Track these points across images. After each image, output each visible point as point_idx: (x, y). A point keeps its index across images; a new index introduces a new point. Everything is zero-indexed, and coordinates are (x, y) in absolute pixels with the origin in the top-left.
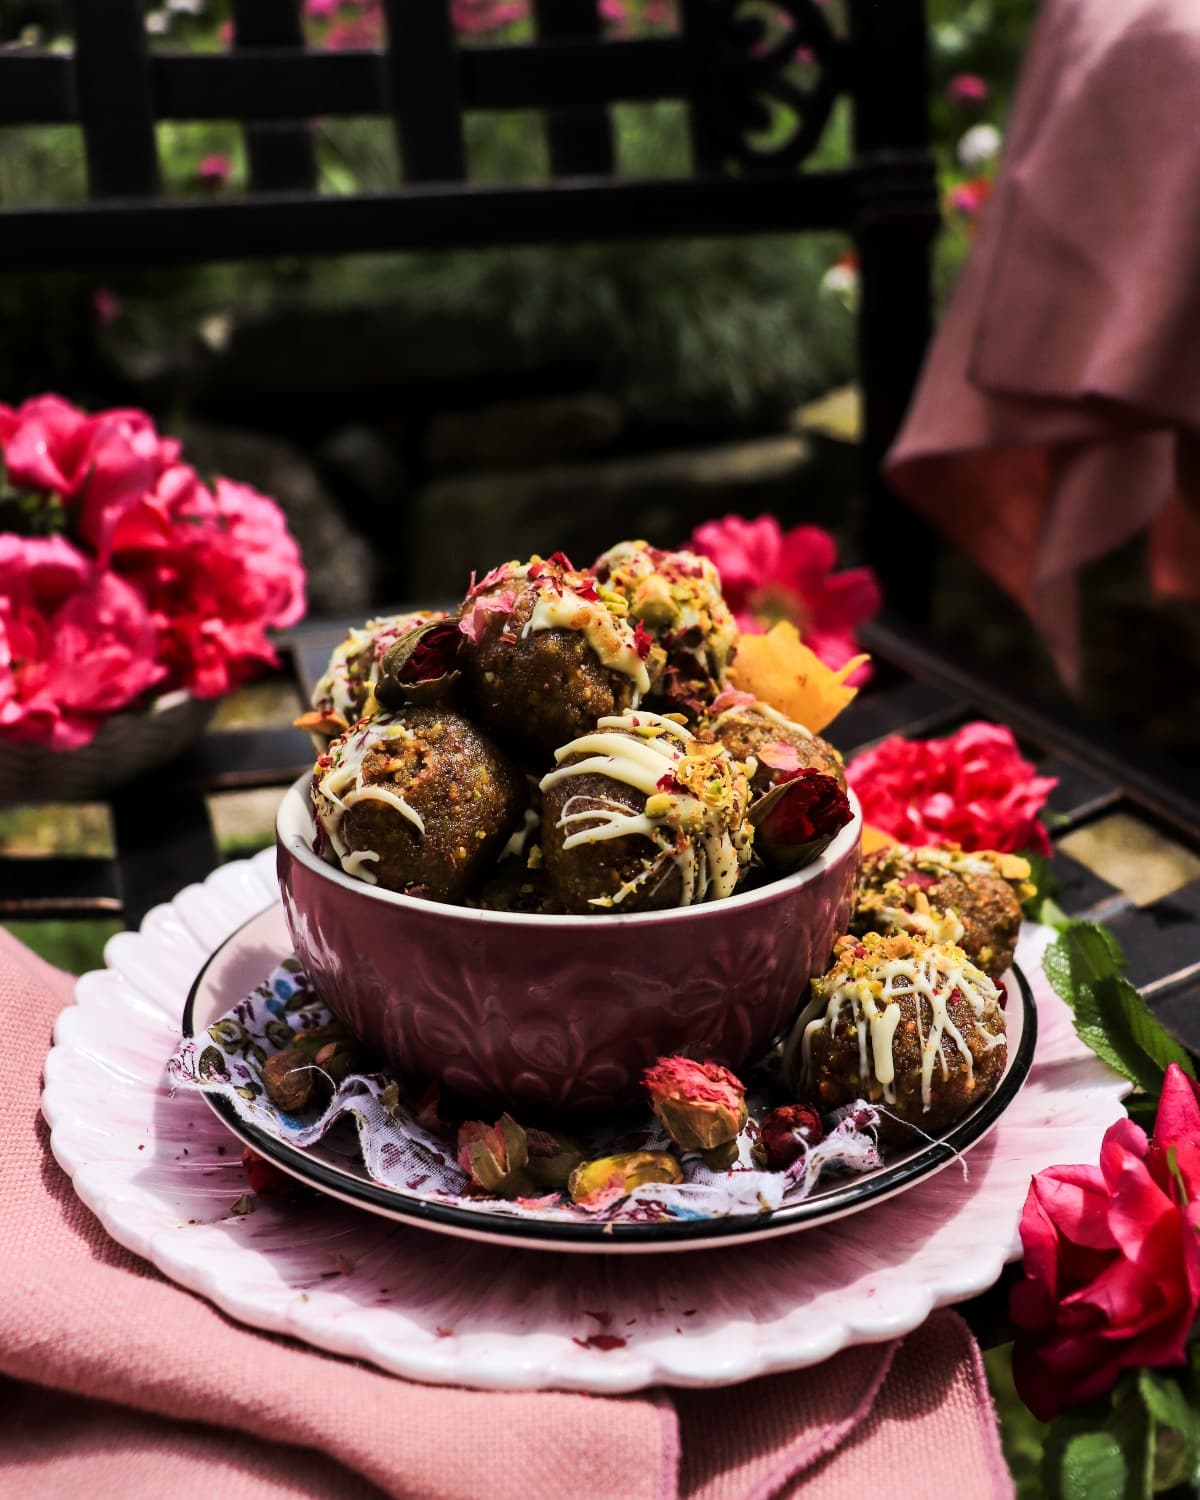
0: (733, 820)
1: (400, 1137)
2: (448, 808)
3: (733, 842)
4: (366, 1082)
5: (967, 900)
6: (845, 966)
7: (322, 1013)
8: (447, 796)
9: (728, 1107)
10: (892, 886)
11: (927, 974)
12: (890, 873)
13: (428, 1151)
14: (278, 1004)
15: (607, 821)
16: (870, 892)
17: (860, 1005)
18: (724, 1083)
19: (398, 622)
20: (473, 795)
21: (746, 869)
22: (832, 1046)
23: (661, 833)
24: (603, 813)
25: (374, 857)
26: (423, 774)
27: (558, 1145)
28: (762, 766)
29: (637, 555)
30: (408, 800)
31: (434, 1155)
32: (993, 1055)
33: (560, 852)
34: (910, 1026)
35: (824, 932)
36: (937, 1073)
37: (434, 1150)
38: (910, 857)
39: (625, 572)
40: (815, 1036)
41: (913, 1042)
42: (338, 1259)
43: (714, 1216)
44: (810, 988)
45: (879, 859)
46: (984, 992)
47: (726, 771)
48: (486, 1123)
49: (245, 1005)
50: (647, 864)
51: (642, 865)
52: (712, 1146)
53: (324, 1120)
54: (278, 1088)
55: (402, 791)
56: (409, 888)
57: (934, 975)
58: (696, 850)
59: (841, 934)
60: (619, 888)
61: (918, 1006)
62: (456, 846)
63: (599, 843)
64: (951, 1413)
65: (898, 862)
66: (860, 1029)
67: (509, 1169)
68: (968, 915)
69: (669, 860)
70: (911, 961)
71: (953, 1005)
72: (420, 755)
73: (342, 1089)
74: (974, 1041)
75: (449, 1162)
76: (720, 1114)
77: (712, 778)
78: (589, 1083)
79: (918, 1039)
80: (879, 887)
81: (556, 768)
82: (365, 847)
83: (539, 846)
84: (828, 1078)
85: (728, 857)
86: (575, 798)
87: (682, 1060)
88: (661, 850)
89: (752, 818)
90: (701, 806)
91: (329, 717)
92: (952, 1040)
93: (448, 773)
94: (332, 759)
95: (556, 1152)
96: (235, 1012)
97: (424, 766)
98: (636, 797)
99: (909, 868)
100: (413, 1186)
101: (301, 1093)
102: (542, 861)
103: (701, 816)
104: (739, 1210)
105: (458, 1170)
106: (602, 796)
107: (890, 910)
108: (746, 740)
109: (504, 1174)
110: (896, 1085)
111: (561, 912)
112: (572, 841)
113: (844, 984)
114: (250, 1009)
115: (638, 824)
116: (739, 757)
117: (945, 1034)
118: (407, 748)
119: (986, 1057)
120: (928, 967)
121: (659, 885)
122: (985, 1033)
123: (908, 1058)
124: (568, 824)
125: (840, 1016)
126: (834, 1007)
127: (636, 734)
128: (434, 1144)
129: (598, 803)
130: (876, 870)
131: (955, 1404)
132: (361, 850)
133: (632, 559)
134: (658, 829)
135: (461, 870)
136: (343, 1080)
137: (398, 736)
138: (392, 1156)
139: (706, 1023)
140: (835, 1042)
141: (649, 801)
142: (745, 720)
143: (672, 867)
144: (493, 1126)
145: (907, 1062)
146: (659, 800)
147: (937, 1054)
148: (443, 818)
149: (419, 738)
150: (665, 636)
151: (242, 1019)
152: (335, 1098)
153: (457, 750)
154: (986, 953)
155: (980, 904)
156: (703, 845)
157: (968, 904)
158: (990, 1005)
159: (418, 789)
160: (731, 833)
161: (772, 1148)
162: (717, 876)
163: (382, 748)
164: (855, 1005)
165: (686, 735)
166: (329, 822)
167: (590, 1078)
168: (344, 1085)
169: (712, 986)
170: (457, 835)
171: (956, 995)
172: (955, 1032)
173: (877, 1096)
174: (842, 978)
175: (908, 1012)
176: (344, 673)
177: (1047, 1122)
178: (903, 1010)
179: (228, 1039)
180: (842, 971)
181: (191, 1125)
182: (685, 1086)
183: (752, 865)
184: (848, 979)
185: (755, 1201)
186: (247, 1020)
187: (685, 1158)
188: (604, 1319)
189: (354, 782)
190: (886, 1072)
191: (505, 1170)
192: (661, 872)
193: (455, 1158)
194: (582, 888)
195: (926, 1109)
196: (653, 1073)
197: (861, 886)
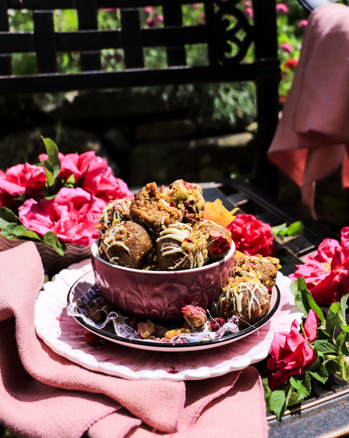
0: (202, 249)
1: (124, 326)
2: (135, 246)
3: (202, 254)
4: (115, 313)
5: (263, 269)
6: (230, 284)
7: (101, 299)
8: (135, 244)
9: (202, 317)
10: (244, 265)
11: (250, 286)
12: (243, 263)
13: (130, 330)
14: (90, 297)
15: (172, 249)
16: (239, 267)
17: (234, 293)
18: (201, 311)
19: (120, 201)
20: (141, 244)
21: (206, 261)
22: (227, 304)
23: (185, 252)
24: (171, 247)
25: (117, 258)
26: (129, 238)
27: (162, 328)
28: (210, 236)
29: (180, 183)
30: (125, 245)
31: (132, 330)
32: (266, 305)
33: (161, 257)
34: (246, 298)
35: (225, 276)
36: (252, 309)
37: (132, 329)
38: (248, 258)
39: (176, 186)
40: (223, 301)
41: (246, 302)
42: (109, 357)
43: (199, 341)
44: (222, 290)
45: (241, 259)
46: (264, 290)
47: (200, 237)
48: (144, 322)
49: (83, 297)
50: (182, 259)
51: (181, 259)
52: (198, 326)
53: (105, 323)
54: (93, 316)
55: (124, 242)
56: (126, 266)
57: (251, 286)
58: (193, 255)
59: (230, 277)
60: (175, 265)
61: (247, 294)
62: (137, 256)
63: (170, 254)
64: (253, 391)
65: (245, 260)
66: (234, 299)
67: (150, 333)
68: (263, 272)
69: (187, 258)
70: (246, 283)
71: (256, 293)
72: (128, 234)
73: (109, 315)
74: (261, 302)
75: (135, 332)
76: (200, 318)
77: (197, 239)
78: (169, 312)
79: (247, 301)
80: (241, 266)
81: (160, 237)
82: (115, 256)
83: (156, 256)
84: (226, 311)
85: (201, 257)
86: (165, 244)
87: (191, 306)
88: (185, 256)
89: (207, 248)
90: (195, 245)
91: (103, 225)
92: (256, 301)
93: (135, 238)
94: (106, 235)
95: (161, 329)
96: (81, 298)
97: (129, 237)
98: (179, 243)
99: (249, 261)
100: (128, 337)
101: (99, 317)
102: (157, 259)
103: (194, 248)
104: (204, 340)
105: (138, 334)
106: (171, 243)
107: (243, 271)
108: (206, 230)
109: (149, 334)
110: (242, 312)
111: (162, 270)
112: (164, 254)
113: (230, 289)
114: (84, 298)
115: (179, 249)
116: (205, 234)
117: (254, 300)
118: (125, 232)
119: (264, 305)
120: (250, 284)
121: (185, 264)
122: (264, 299)
123: (245, 306)
124: (163, 250)
125: (229, 296)
126: (228, 294)
127: (179, 228)
128: (132, 328)
129: (170, 245)
130: (240, 262)
131: (254, 389)
132: (114, 257)
133: (178, 184)
134: (184, 251)
135: (138, 261)
136: (109, 313)
137: (123, 229)
138: (122, 330)
139: (196, 297)
140: (228, 302)
141: (182, 244)
142: (206, 225)
143: (188, 260)
144: (146, 323)
145: (245, 307)
146: (185, 244)
147: (252, 304)
148: (134, 249)
149: (128, 230)
150: (185, 202)
151: (82, 300)
152: (108, 317)
153: (137, 233)
154: (267, 282)
155: (266, 270)
156: (195, 254)
157: (263, 270)
158: (265, 293)
159: (128, 242)
160: (202, 252)
161: (213, 327)
162: (198, 262)
163: (119, 232)
164: (232, 293)
165: (191, 228)
166: (106, 251)
167: (169, 311)
168: (110, 314)
169: (197, 288)
170: (137, 253)
171: (257, 290)
172: (256, 299)
173: (238, 315)
174: (229, 287)
175: (245, 295)
176: (107, 214)
177: (283, 324)
178: (244, 294)
179: (80, 305)
180: (229, 285)
181: (69, 328)
182: (192, 312)
183: (207, 260)
184: (231, 287)
185: (208, 337)
186: (84, 301)
187: (192, 330)
188: (173, 368)
189: (112, 240)
190: (240, 309)
191: (149, 333)
192: (185, 261)
193: (137, 331)
194: (167, 265)
195: (250, 318)
196: (184, 309)
197: (236, 266)
